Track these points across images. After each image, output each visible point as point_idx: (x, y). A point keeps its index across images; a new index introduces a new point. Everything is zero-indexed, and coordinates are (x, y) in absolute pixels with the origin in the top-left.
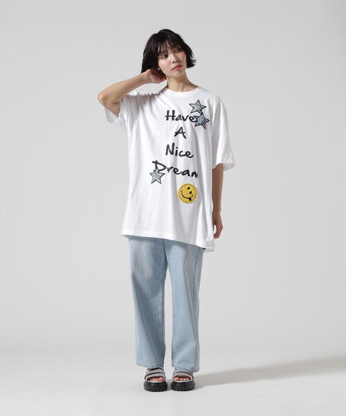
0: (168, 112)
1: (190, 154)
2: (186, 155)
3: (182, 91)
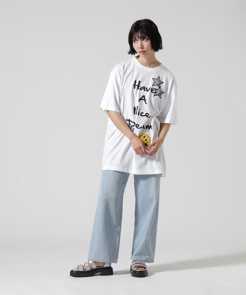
1: (148, 115)
2: (146, 115)
3: (150, 66)
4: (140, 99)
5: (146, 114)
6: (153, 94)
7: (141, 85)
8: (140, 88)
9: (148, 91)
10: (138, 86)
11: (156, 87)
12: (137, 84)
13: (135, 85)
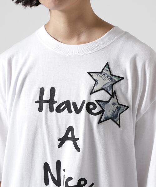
0: (42, 91)
4: (62, 141)
5: (80, 181)
6: (95, 119)
7: (59, 98)
8: (55, 106)
9: (78, 111)
10: (51, 101)
11: (103, 96)
12: (46, 97)
13: (40, 102)
